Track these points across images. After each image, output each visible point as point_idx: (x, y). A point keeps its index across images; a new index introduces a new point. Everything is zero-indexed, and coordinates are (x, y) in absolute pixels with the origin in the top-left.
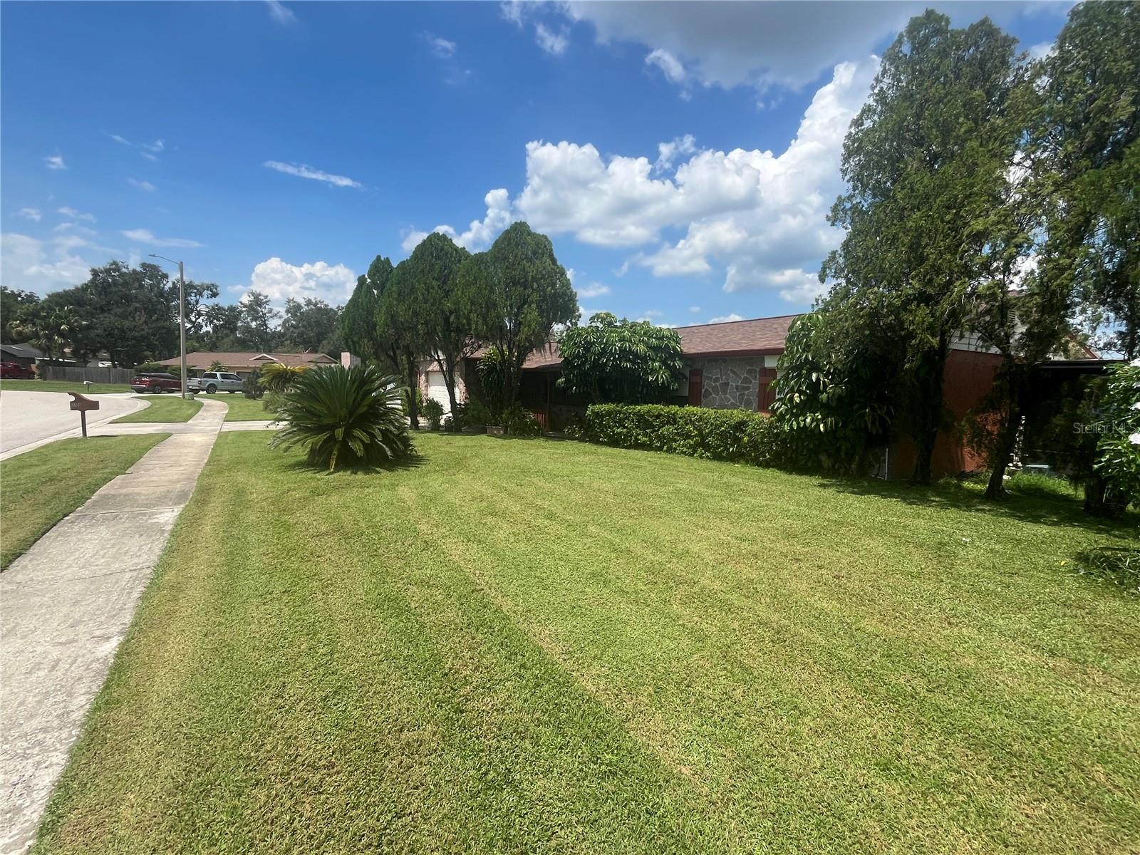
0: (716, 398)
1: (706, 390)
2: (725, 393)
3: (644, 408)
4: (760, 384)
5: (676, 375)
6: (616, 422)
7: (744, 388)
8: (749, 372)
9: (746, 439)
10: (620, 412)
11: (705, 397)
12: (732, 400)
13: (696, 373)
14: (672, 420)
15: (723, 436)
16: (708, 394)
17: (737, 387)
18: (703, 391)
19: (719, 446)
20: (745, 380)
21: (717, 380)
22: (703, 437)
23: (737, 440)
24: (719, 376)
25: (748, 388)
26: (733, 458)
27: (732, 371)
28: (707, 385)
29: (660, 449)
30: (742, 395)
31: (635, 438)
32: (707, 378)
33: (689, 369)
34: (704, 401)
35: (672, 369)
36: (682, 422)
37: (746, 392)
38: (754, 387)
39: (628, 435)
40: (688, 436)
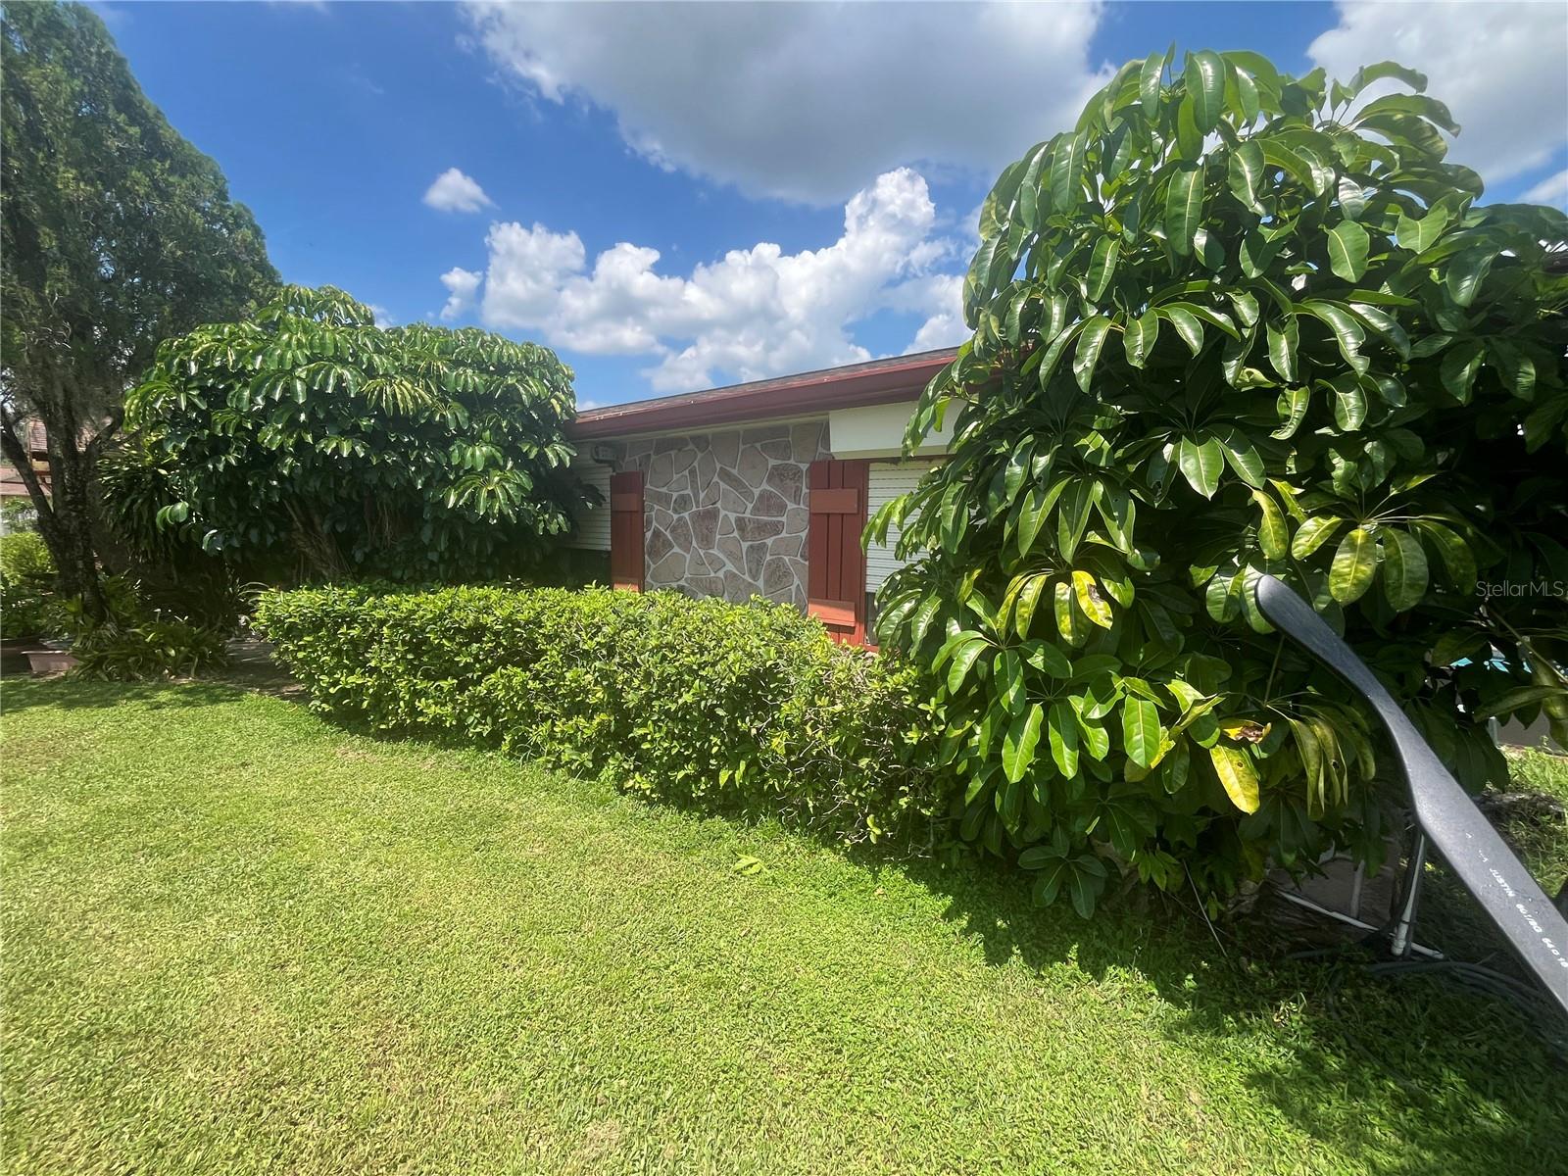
0: (684, 558)
1: (657, 534)
2: (706, 541)
3: (426, 604)
4: (814, 516)
6: (338, 653)
7: (764, 529)
8: (778, 475)
9: (778, 742)
10: (351, 620)
11: (656, 554)
12: (730, 567)
13: (628, 484)
14: (520, 650)
15: (694, 723)
16: (661, 545)
17: (741, 524)
18: (649, 535)
19: (678, 762)
20: (767, 503)
21: (683, 503)
22: (626, 718)
23: (743, 746)
24: (689, 491)
25: (776, 529)
26: (729, 804)
27: (725, 476)
28: (659, 518)
29: (493, 741)
30: (758, 550)
31: (410, 705)
32: (664, 499)
33: (609, 472)
34: (651, 565)
35: (536, 468)
36: (553, 654)
37: (769, 541)
38: (794, 523)
39: (383, 698)
40: (578, 707)
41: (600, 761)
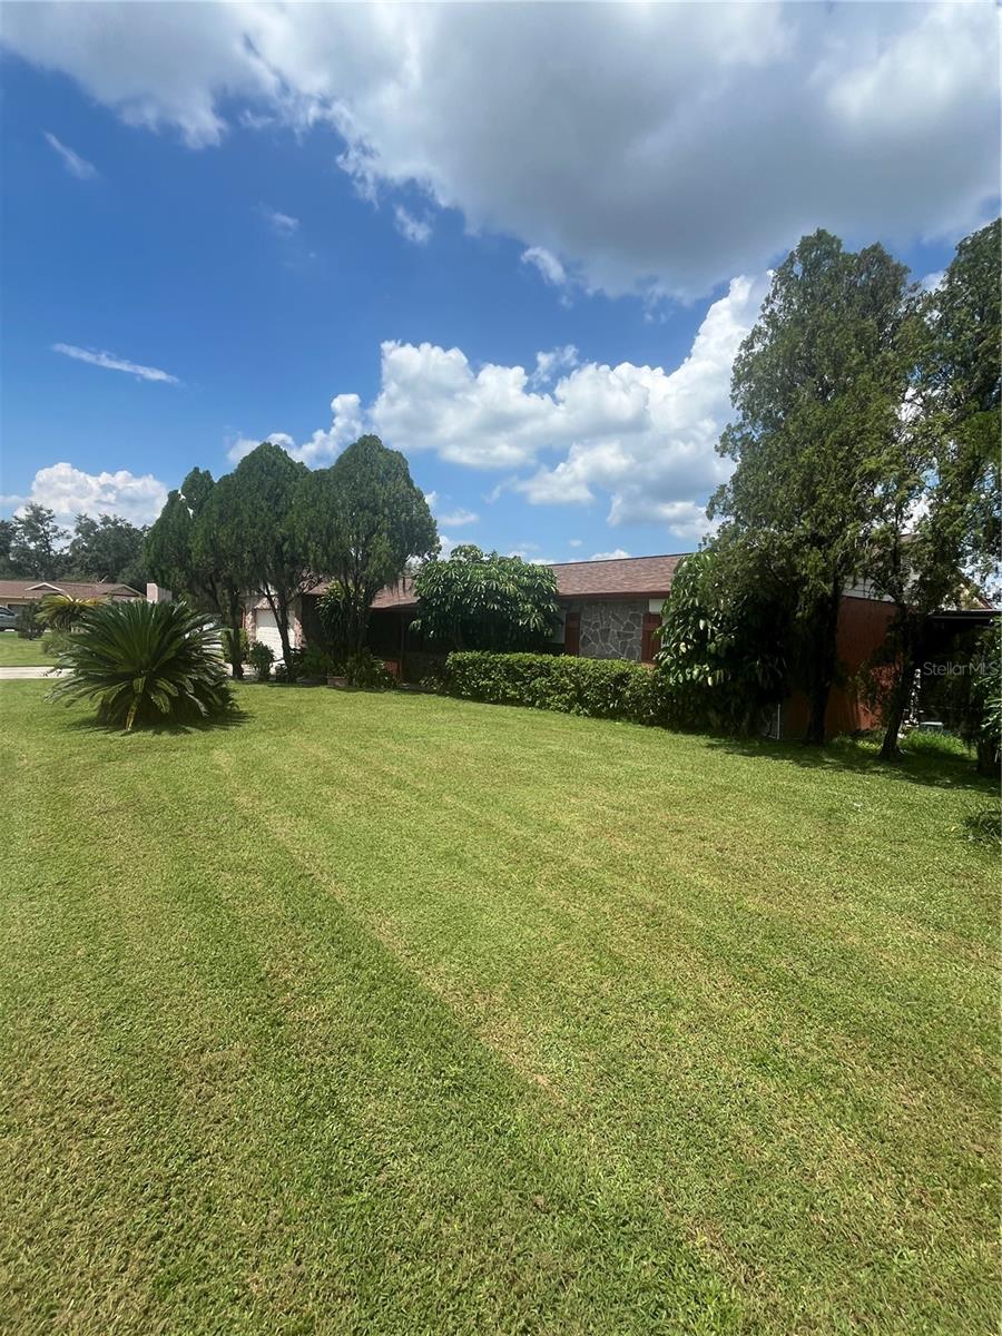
0: (596, 646)
1: (585, 637)
2: (605, 640)
3: (513, 657)
4: (644, 632)
5: (549, 618)
6: (480, 673)
7: (627, 636)
8: (633, 617)
9: (628, 693)
10: (486, 661)
11: (583, 644)
12: (613, 649)
13: (574, 617)
14: (545, 671)
15: (603, 689)
16: (586, 641)
17: (619, 634)
18: (581, 638)
19: (599, 702)
20: (628, 627)
21: (596, 625)
22: (580, 691)
23: (618, 695)
24: (599, 621)
25: (631, 635)
26: (614, 715)
27: (615, 617)
28: (585, 631)
29: (532, 704)
30: (625, 644)
31: (503, 691)
32: (586, 623)
33: (565, 612)
34: (582, 650)
35: (546, 612)
36: (556, 673)
37: (629, 640)
38: (637, 634)
39: (495, 688)
40: (563, 690)
41: (571, 708)
